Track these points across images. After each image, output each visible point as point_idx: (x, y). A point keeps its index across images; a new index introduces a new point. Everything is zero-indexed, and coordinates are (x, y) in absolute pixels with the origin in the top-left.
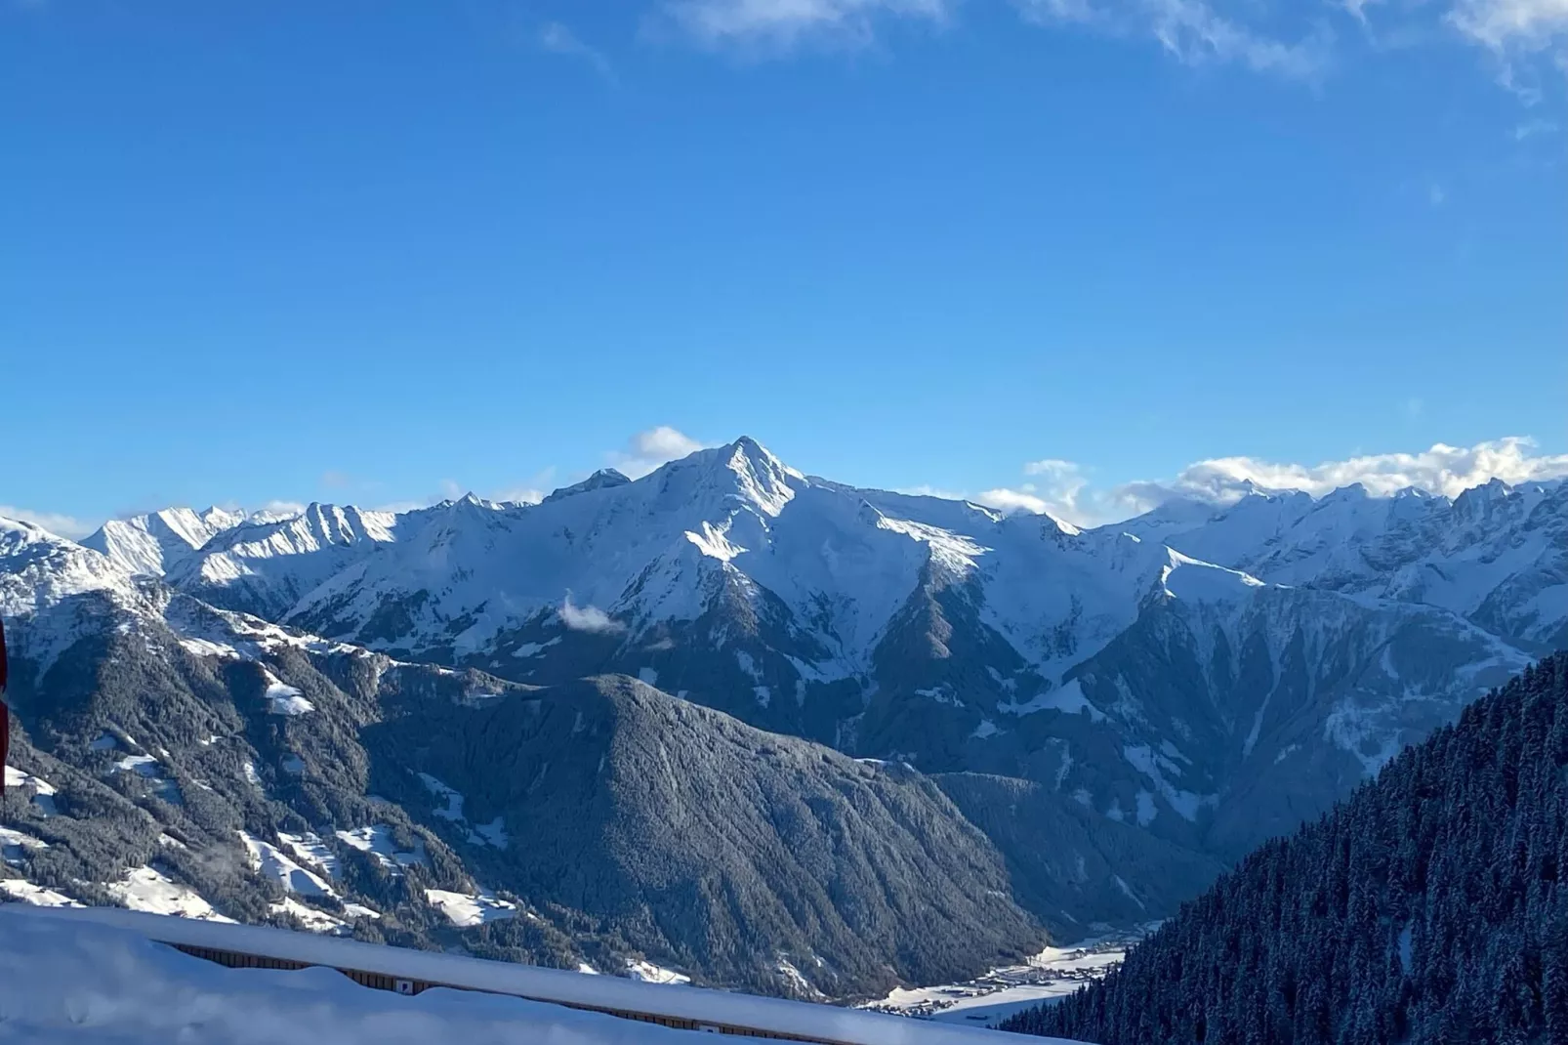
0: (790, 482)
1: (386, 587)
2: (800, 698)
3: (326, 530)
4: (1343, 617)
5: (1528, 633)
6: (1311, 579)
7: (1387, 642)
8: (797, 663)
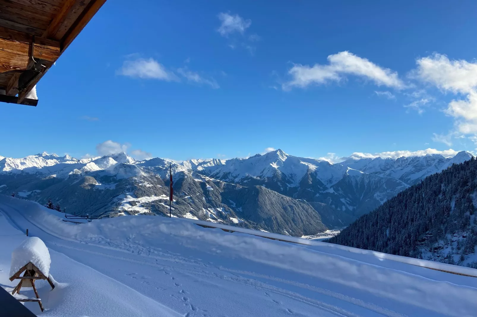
0: (286, 156)
1: (224, 171)
2: (288, 189)
3: (216, 163)
4: (377, 178)
5: (409, 182)
6: (372, 172)
7: (385, 183)
8: (287, 184)
